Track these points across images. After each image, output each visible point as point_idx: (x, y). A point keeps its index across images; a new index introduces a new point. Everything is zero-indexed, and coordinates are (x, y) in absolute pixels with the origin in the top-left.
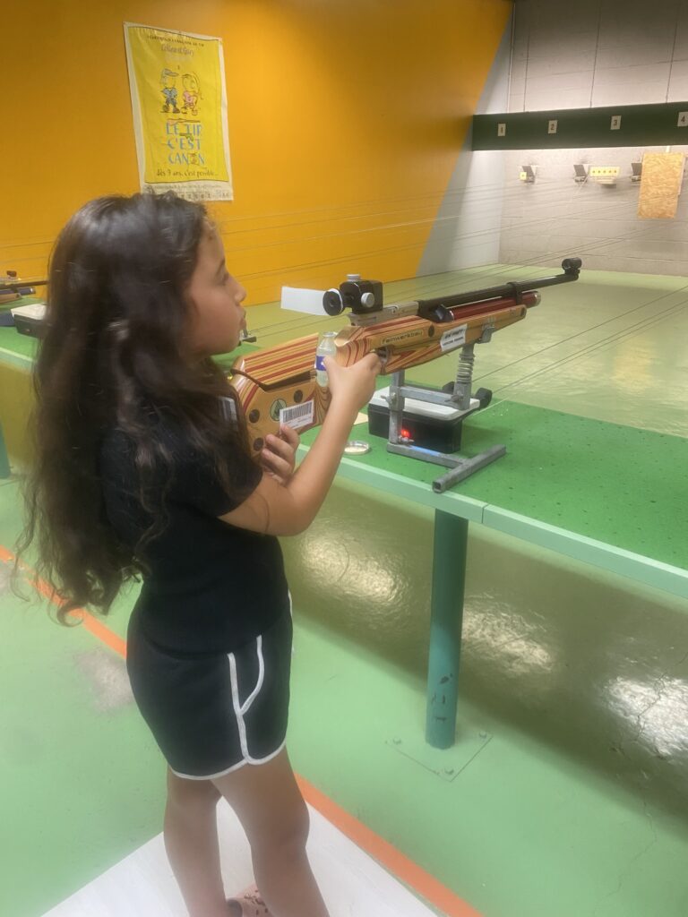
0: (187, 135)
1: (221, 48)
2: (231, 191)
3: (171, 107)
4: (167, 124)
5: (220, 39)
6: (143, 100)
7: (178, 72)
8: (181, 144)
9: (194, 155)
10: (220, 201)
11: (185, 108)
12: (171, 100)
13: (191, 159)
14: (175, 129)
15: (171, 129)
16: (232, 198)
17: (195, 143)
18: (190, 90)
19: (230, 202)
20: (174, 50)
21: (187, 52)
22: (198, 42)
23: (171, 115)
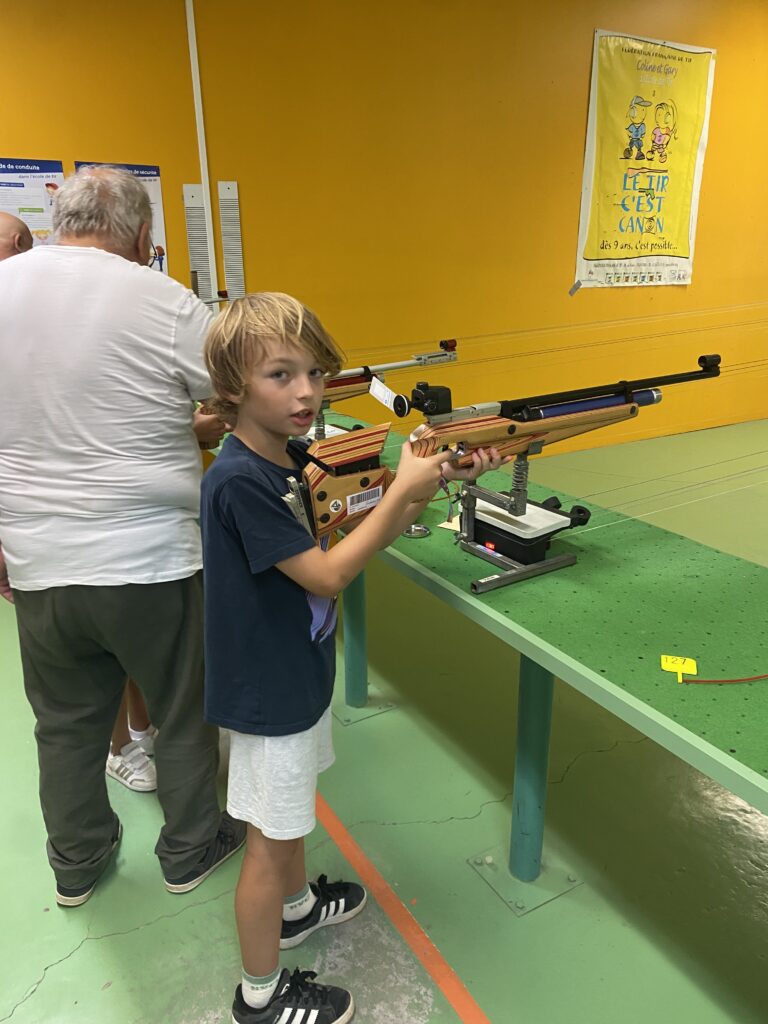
0: (648, 191)
1: (713, 63)
2: (690, 271)
4: (626, 176)
5: (714, 51)
6: (601, 141)
7: (652, 99)
8: (639, 204)
9: (651, 219)
10: (673, 285)
11: (652, 152)
12: (636, 142)
13: (646, 226)
14: (635, 182)
15: (629, 182)
16: (688, 281)
17: (655, 202)
18: (663, 125)
19: (685, 286)
20: (652, 69)
21: (668, 71)
22: (685, 56)
23: (632, 163)
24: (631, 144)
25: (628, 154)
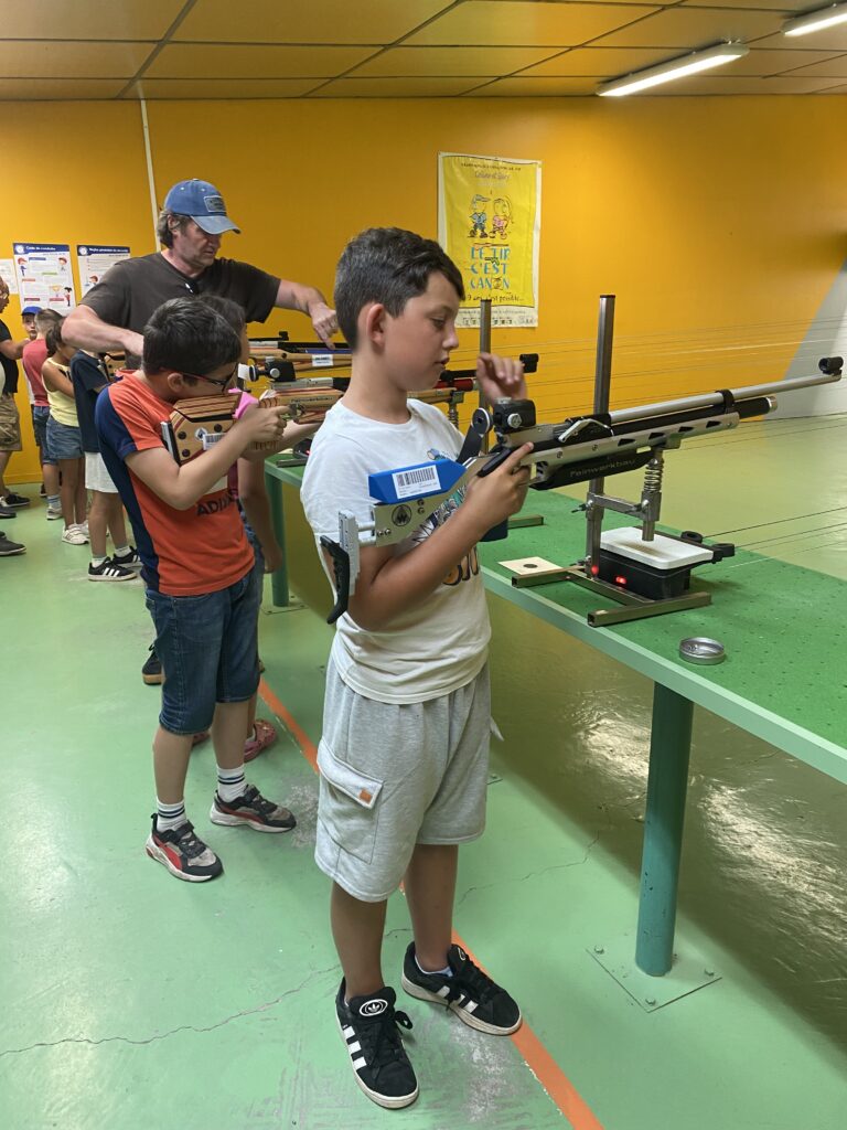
0: (494, 260)
1: (539, 170)
2: (536, 317)
3: (479, 232)
4: (473, 250)
5: (539, 162)
6: (451, 226)
7: (490, 196)
8: (486, 269)
9: (498, 279)
10: (523, 328)
11: (494, 232)
12: (479, 225)
13: (494, 284)
14: (481, 253)
15: (477, 254)
16: (536, 325)
17: (501, 267)
18: (500, 214)
19: (534, 328)
20: (487, 176)
21: (502, 178)
22: (514, 166)
23: (477, 240)
24: (476, 227)
25: (473, 234)
